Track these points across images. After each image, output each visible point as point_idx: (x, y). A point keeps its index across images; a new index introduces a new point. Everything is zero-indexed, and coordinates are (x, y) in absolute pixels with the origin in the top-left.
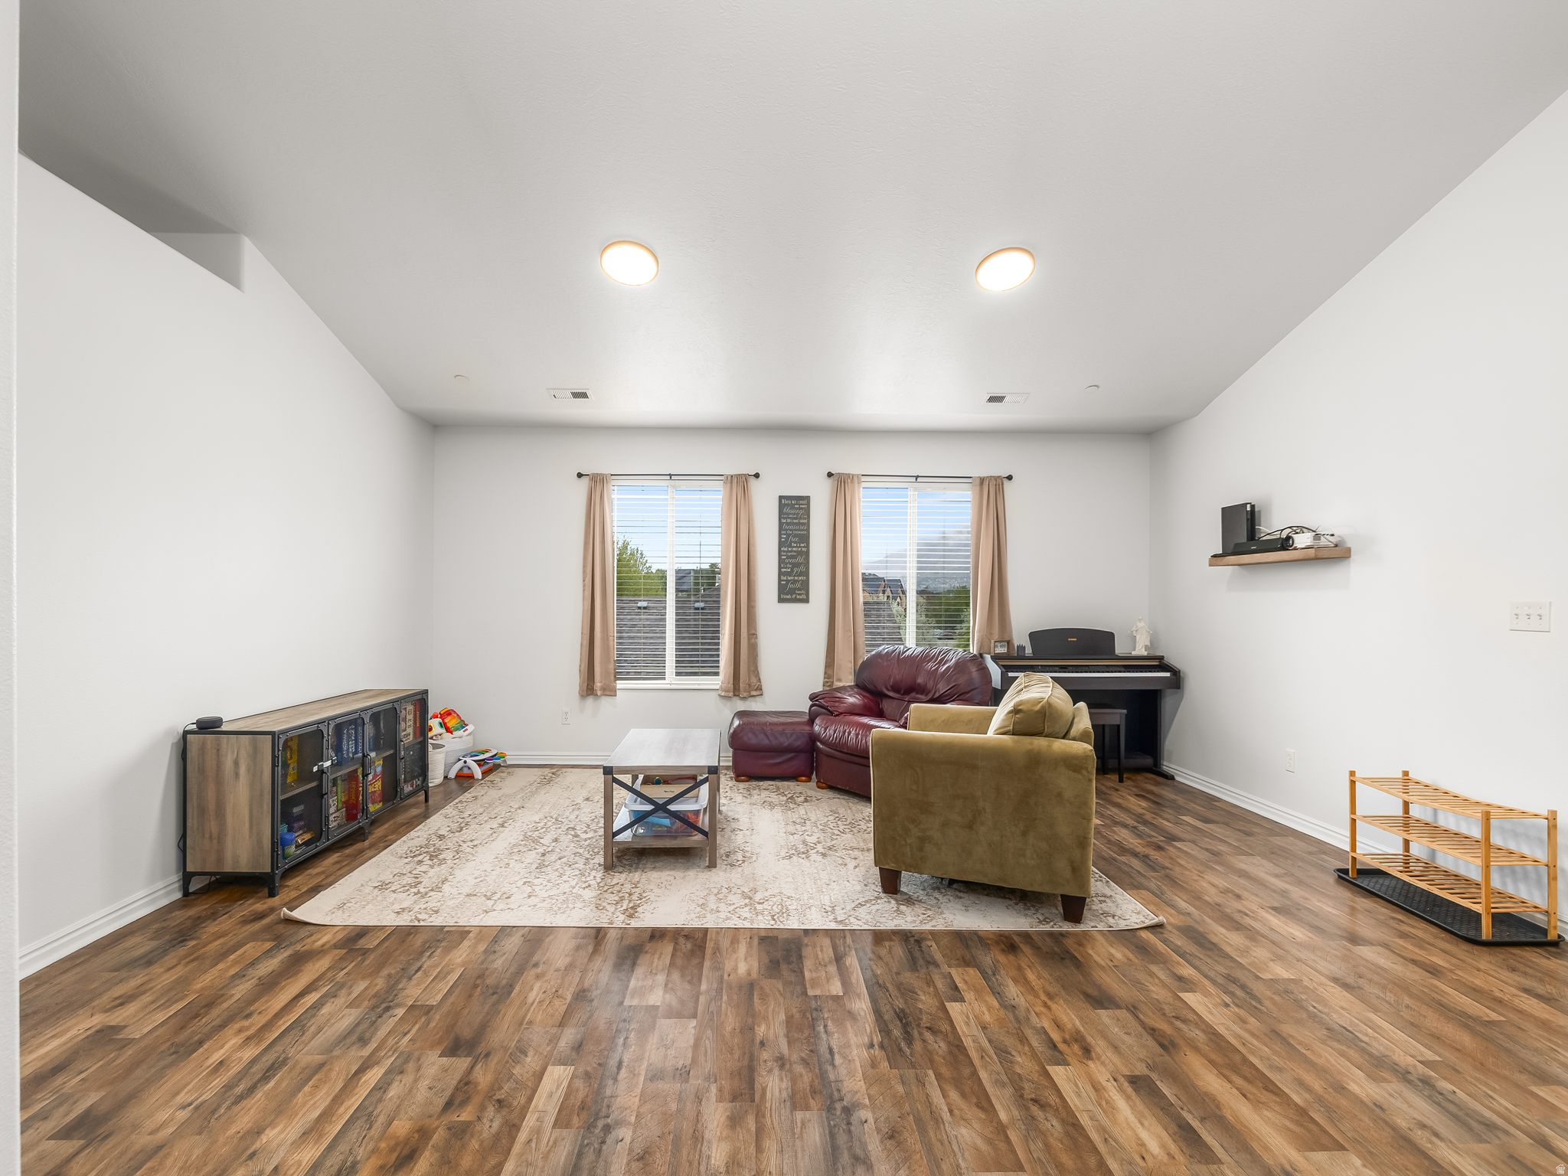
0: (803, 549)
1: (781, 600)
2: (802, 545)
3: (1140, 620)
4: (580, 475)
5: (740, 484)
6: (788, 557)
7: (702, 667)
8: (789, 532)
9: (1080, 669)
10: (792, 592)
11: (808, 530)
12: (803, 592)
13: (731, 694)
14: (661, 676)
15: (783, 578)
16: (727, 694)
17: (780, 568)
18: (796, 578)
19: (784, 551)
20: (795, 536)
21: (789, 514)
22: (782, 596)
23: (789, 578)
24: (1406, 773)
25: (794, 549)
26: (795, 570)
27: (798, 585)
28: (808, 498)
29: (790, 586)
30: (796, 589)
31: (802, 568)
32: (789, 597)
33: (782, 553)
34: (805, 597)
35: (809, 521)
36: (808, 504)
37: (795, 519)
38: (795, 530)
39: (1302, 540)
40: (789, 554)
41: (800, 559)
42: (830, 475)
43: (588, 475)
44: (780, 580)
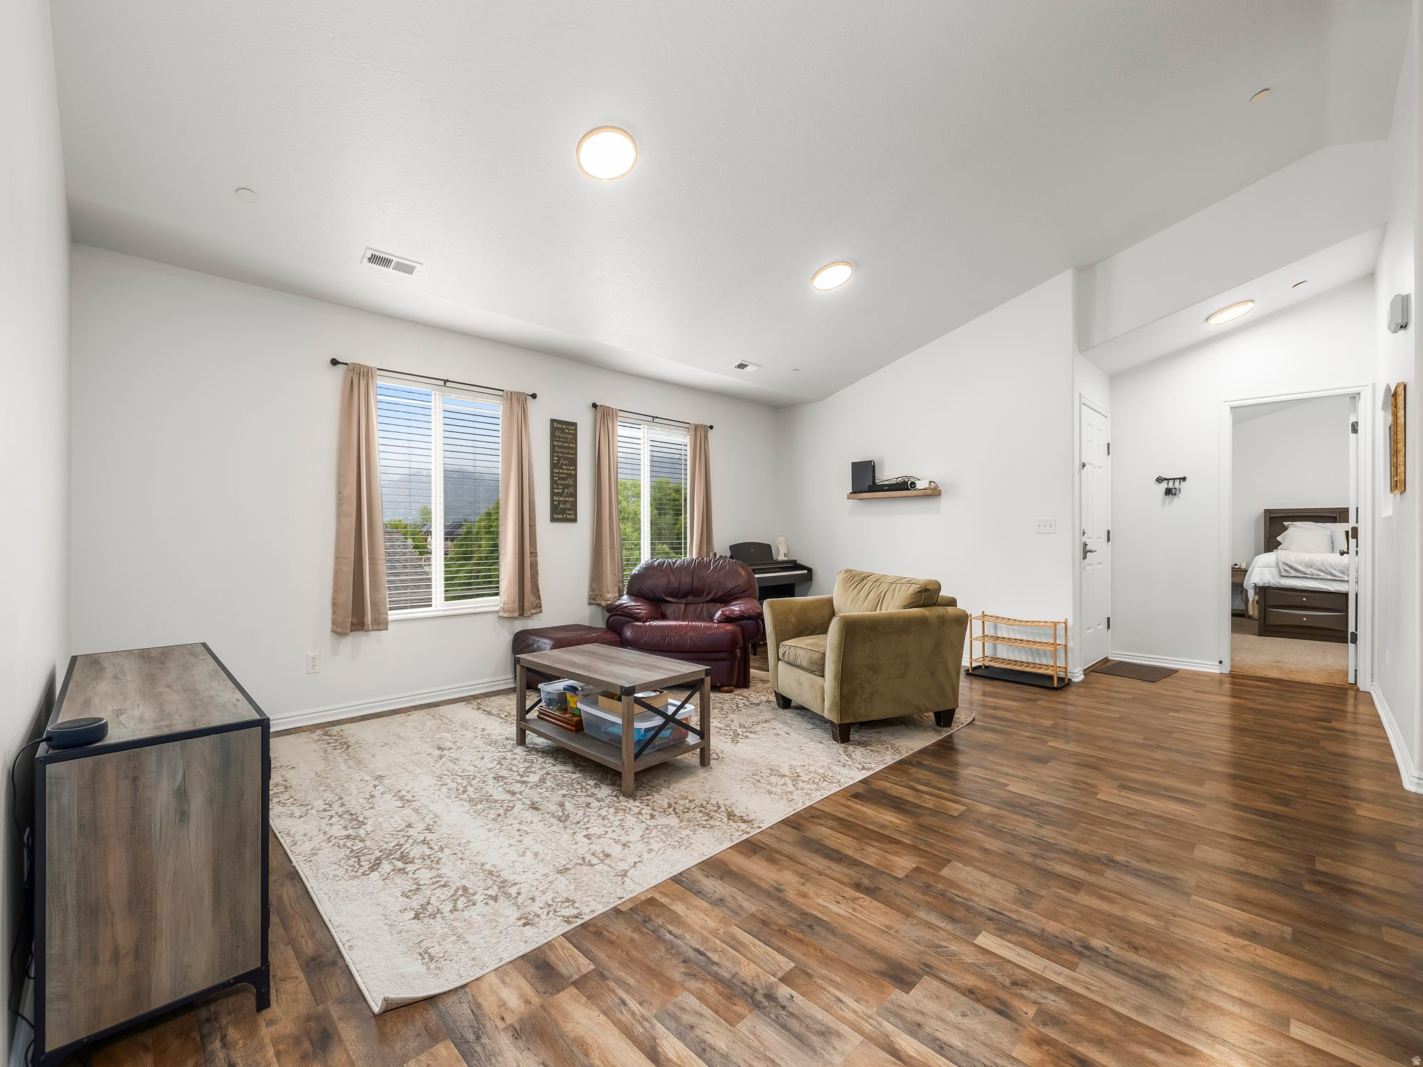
0: (572, 472)
1: (553, 520)
2: (571, 468)
3: (780, 536)
4: (334, 362)
5: (519, 402)
6: (560, 479)
7: (478, 589)
8: (560, 454)
9: (763, 571)
10: (563, 511)
11: (576, 454)
12: (572, 512)
13: (516, 614)
14: (427, 603)
15: (555, 498)
16: (511, 615)
17: (552, 489)
18: (567, 499)
19: (557, 473)
20: (565, 459)
21: (560, 437)
22: (555, 516)
23: (561, 499)
24: (983, 612)
25: (565, 471)
26: (566, 491)
27: (568, 506)
28: (575, 424)
29: (562, 506)
30: (566, 509)
31: (571, 490)
32: (560, 516)
33: (555, 475)
34: (574, 517)
35: (576, 446)
36: (576, 430)
37: (565, 442)
38: (565, 453)
39: (920, 485)
40: (561, 476)
41: (570, 481)
42: (595, 406)
43: (347, 364)
44: (552, 501)
